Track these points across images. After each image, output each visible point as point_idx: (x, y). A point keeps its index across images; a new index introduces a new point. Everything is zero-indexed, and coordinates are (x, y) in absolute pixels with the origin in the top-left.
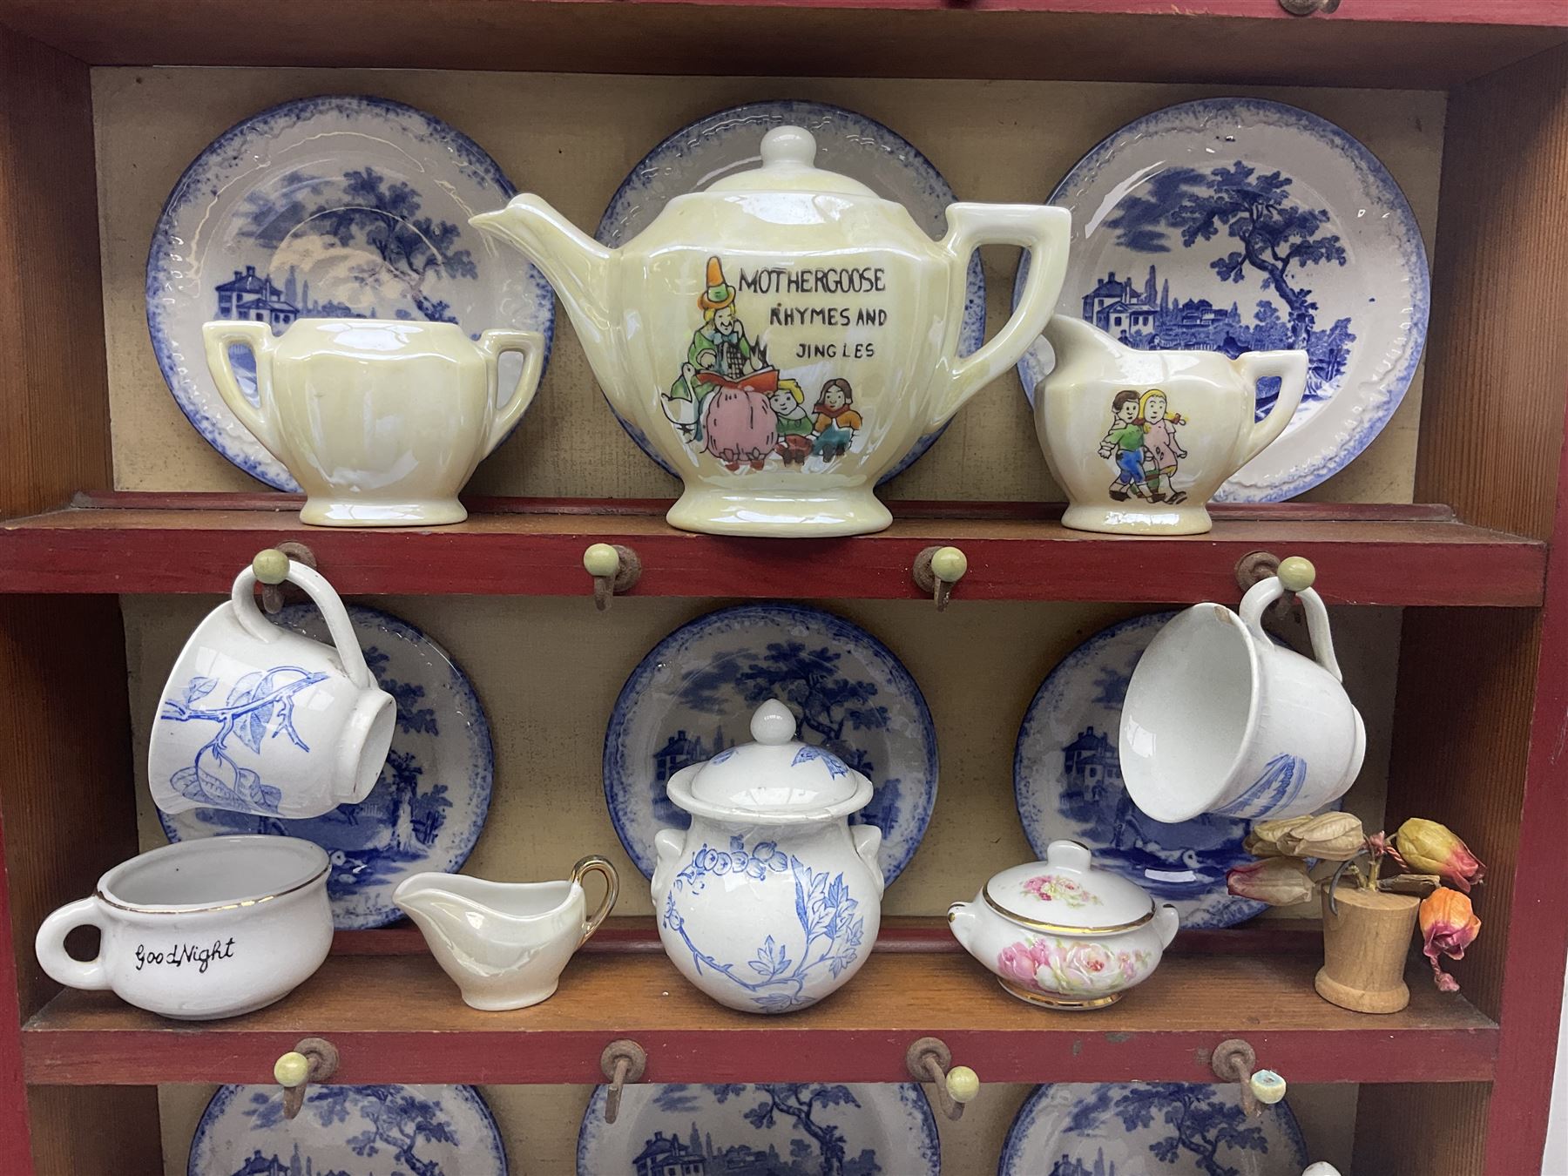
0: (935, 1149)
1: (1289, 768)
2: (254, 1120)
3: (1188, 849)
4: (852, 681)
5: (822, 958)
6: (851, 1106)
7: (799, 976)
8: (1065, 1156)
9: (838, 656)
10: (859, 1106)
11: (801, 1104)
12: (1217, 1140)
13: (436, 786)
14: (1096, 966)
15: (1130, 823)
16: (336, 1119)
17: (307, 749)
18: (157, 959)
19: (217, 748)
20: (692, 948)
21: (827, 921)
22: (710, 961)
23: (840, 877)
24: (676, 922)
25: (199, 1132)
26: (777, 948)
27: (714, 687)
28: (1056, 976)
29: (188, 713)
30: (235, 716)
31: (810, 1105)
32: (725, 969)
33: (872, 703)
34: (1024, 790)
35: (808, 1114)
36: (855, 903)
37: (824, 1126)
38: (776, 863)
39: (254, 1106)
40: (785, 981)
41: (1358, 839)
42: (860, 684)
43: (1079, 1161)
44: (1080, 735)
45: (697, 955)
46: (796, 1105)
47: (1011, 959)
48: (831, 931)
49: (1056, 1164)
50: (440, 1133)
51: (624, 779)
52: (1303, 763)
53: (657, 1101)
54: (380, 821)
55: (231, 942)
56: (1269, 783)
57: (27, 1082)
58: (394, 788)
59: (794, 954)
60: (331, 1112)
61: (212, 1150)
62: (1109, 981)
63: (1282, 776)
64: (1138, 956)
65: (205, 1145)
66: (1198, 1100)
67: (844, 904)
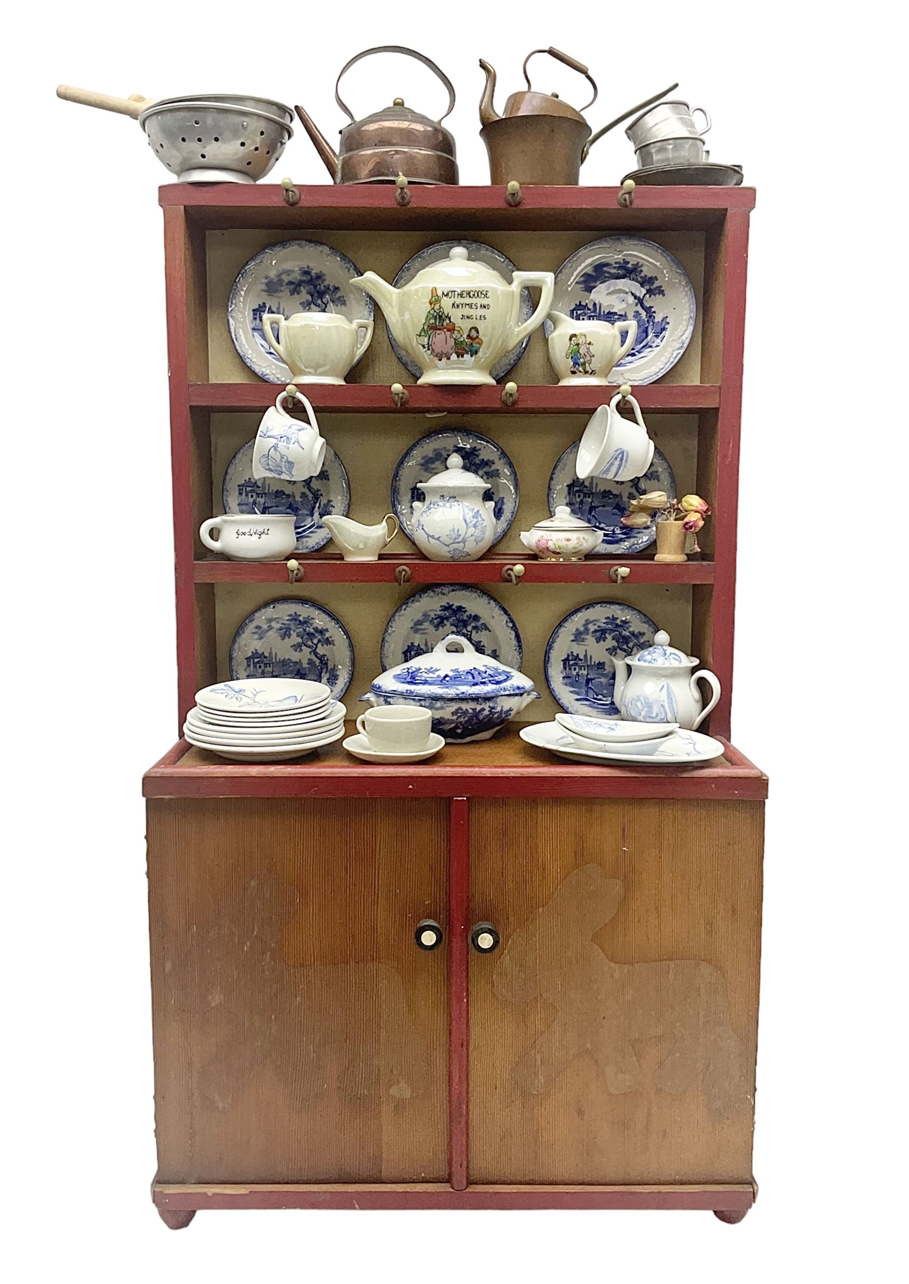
0: (520, 647)
1: (623, 453)
2: (256, 636)
3: (616, 526)
4: (486, 459)
5: (472, 535)
6: (487, 631)
7: (464, 541)
8: (572, 652)
9: (480, 449)
10: (490, 631)
11: (468, 631)
12: (633, 647)
13: (328, 500)
14: (568, 540)
15: (593, 516)
16: (287, 637)
17: (303, 449)
18: (244, 534)
19: (275, 447)
20: (427, 534)
21: (473, 523)
22: (433, 537)
23: (478, 511)
24: (421, 527)
25: (234, 641)
26: (456, 530)
27: (433, 463)
28: (554, 544)
29: (267, 436)
30: (281, 437)
31: (471, 632)
32: (438, 539)
33: (494, 467)
34: (552, 501)
35: (471, 635)
36: (484, 520)
37: (477, 641)
38: (456, 504)
39: (256, 630)
40: (458, 543)
41: (664, 498)
42: (488, 460)
43: (578, 655)
44: (574, 480)
45: (428, 536)
46: (466, 632)
47: (539, 541)
48: (475, 526)
49: (568, 655)
50: (328, 642)
51: (399, 498)
52: (627, 451)
53: (412, 628)
54: (307, 515)
55: (268, 530)
56: (616, 458)
57: (195, 582)
58: (312, 502)
59: (462, 532)
60: (285, 634)
61: (239, 648)
62: (573, 545)
63: (620, 456)
64: (584, 539)
65: (236, 646)
66: (625, 630)
67: (480, 519)
